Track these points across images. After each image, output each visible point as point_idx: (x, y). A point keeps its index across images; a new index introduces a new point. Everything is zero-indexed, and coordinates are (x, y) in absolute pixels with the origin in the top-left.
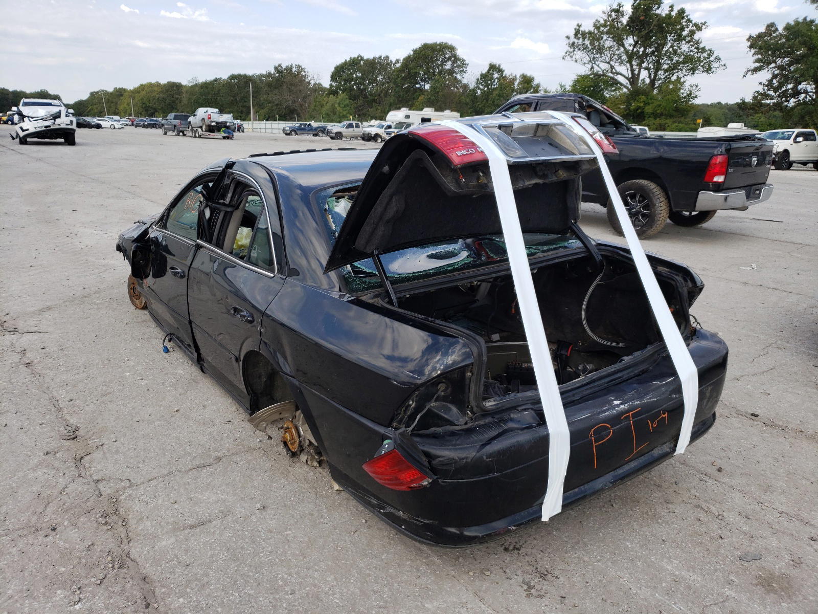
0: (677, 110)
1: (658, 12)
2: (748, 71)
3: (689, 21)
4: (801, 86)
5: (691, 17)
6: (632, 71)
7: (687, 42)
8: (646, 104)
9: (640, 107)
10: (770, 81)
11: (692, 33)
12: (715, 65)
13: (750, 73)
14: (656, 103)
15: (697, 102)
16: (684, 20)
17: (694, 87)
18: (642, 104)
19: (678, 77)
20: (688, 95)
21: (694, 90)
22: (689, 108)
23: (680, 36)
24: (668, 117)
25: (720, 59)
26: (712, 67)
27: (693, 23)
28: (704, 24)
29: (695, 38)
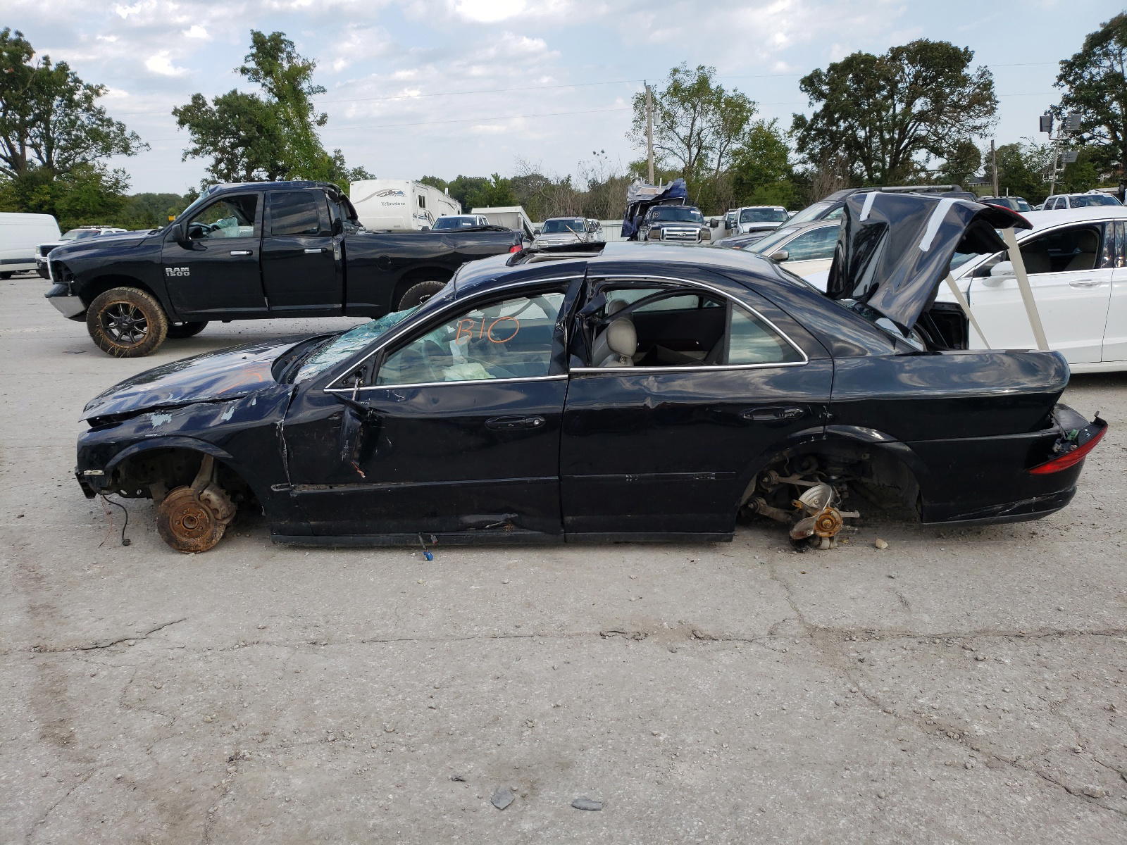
0: (105, 205)
1: (28, 64)
2: (186, 154)
3: (77, 80)
4: (255, 173)
5: (80, 76)
6: (12, 149)
7: (84, 110)
8: (55, 197)
9: (45, 201)
10: (215, 166)
11: (88, 99)
12: (134, 144)
13: (189, 156)
14: (70, 196)
15: (130, 193)
16: (69, 80)
17: (120, 173)
18: (48, 198)
19: (84, 159)
20: (114, 184)
21: (120, 176)
22: (121, 202)
23: (71, 100)
24: (96, 215)
25: (137, 137)
26: (130, 145)
27: (85, 84)
28: (102, 87)
29: (95, 106)
